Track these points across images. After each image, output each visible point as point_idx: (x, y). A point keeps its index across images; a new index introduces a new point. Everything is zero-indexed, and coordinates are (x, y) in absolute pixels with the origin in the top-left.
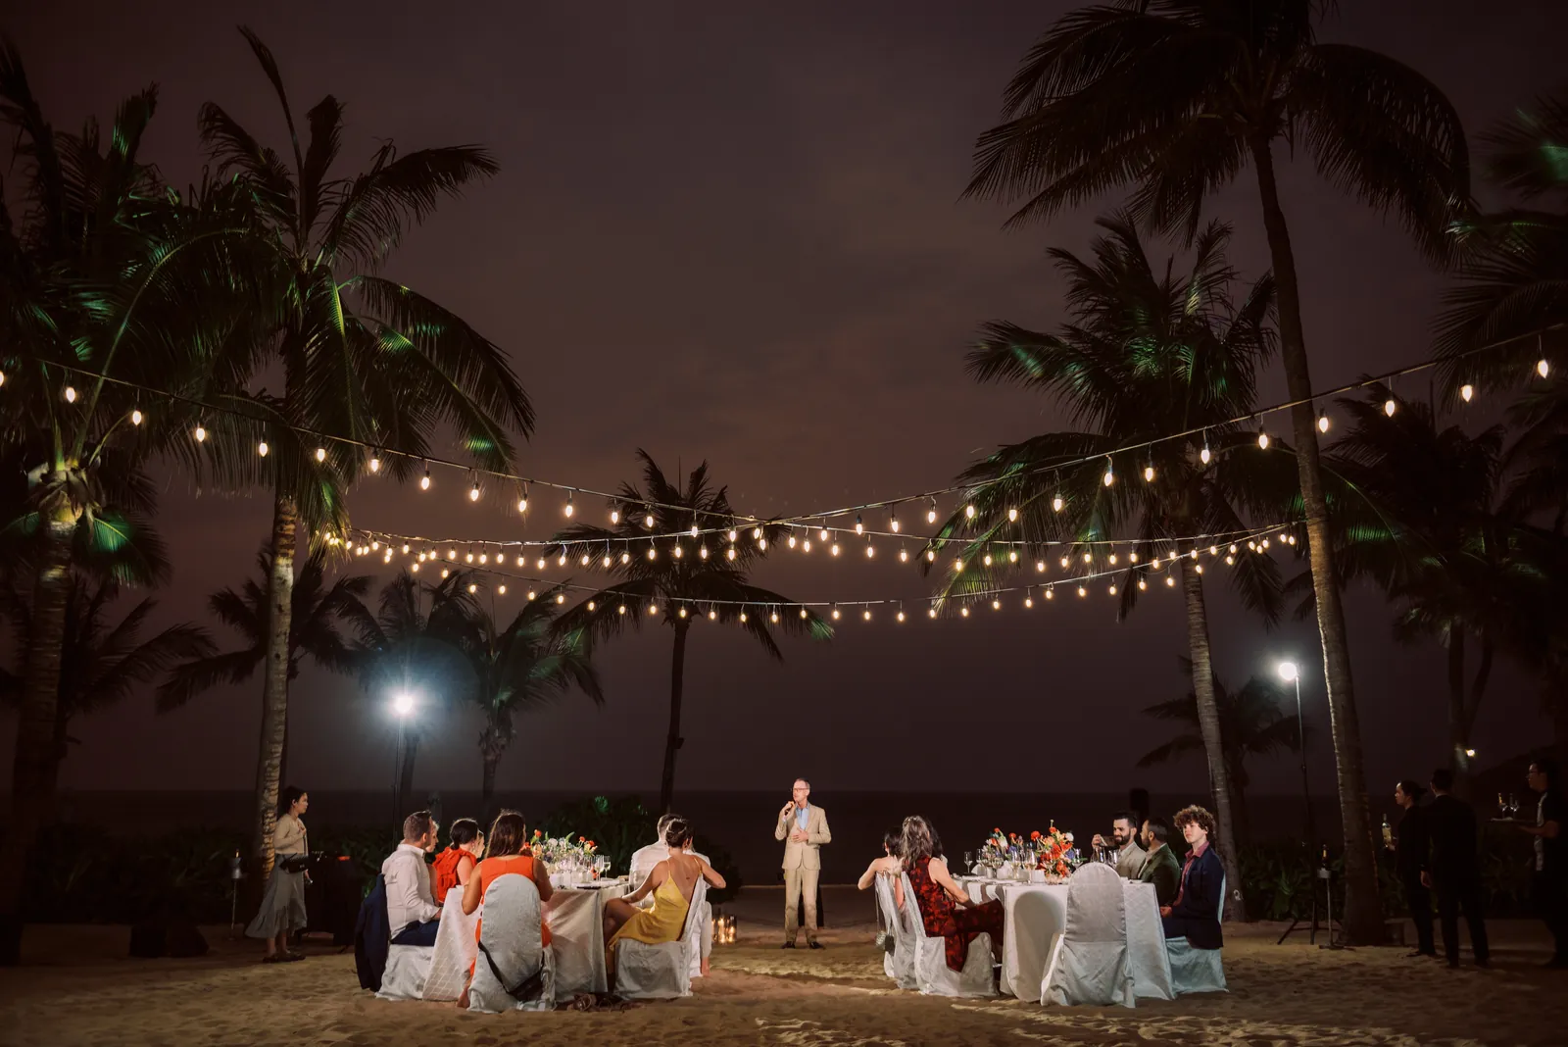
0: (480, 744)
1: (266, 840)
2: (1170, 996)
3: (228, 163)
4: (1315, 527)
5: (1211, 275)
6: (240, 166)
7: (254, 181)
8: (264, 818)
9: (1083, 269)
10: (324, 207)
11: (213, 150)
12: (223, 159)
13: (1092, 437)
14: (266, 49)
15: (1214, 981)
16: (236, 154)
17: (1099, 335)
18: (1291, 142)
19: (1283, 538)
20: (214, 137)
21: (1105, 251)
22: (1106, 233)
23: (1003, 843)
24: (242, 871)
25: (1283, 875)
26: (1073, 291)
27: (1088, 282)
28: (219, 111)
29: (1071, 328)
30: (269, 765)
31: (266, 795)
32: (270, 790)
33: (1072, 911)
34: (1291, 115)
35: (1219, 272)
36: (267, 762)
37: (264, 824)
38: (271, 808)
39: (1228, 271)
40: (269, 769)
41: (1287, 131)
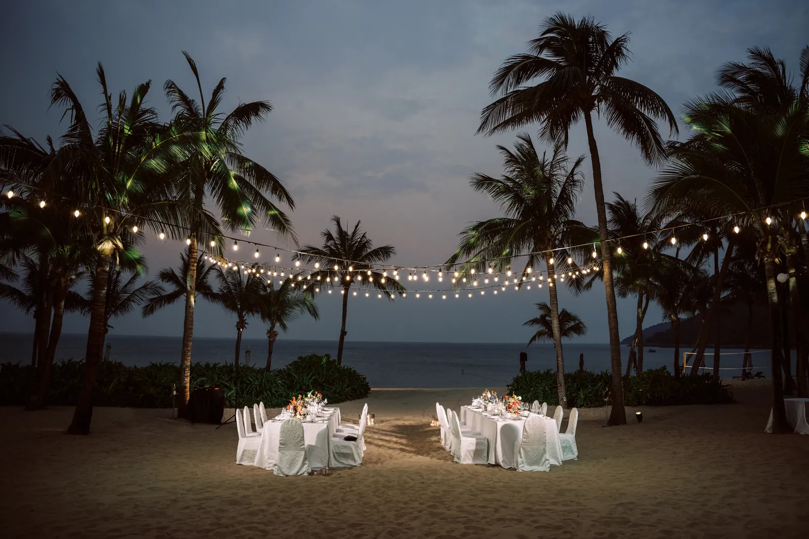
0: (267, 334)
1: (186, 380)
2: (560, 464)
3: (176, 106)
4: (606, 264)
5: (559, 159)
6: (180, 107)
7: (186, 113)
8: (185, 371)
9: (511, 155)
10: (213, 124)
11: (171, 100)
12: (174, 104)
13: (513, 220)
14: (193, 61)
15: (573, 453)
16: (179, 102)
17: (517, 180)
18: (599, 113)
19: (595, 268)
20: (171, 95)
21: (520, 148)
22: (521, 141)
23: (489, 396)
24: (177, 392)
25: (581, 390)
26: (506, 163)
27: (512, 159)
28: (173, 84)
29: (506, 177)
30: (187, 350)
31: (186, 362)
32: (187, 360)
33: (525, 433)
34: (598, 102)
35: (562, 158)
36: (186, 349)
37: (185, 373)
38: (187, 367)
39: (566, 158)
40: (187, 352)
41: (597, 108)
